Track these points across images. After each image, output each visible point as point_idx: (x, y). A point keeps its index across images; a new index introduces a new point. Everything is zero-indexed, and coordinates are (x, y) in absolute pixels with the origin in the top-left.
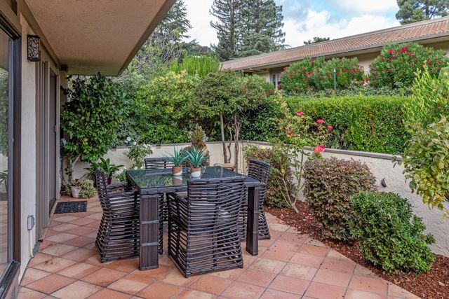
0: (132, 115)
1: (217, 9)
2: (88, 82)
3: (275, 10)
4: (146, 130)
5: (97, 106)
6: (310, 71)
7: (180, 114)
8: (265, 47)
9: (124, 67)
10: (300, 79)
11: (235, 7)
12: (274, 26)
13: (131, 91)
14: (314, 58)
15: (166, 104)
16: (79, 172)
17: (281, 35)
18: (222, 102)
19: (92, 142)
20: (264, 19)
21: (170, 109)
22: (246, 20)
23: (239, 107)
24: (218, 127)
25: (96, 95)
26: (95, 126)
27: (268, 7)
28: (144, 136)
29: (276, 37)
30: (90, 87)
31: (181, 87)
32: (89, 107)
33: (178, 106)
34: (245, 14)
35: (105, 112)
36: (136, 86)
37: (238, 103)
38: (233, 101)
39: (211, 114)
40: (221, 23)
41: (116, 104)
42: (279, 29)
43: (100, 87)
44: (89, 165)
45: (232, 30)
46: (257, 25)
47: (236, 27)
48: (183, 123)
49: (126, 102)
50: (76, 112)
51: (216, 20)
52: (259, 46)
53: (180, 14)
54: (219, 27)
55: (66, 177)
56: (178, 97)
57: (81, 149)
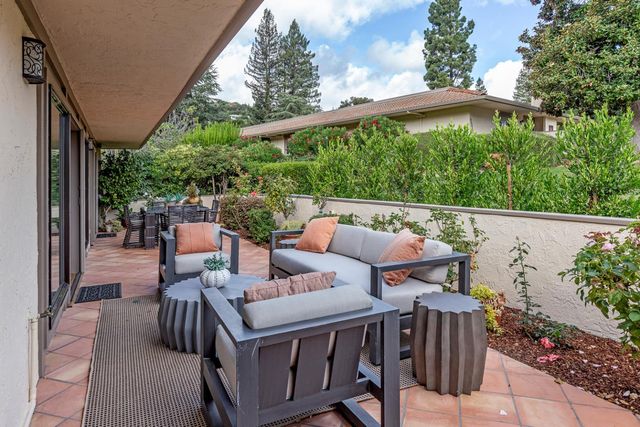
0: (149, 177)
1: (252, 68)
2: (117, 156)
3: (311, 69)
4: (160, 188)
5: (123, 172)
6: (310, 138)
7: (185, 176)
8: (298, 110)
9: (144, 142)
10: (301, 145)
11: (271, 67)
12: (310, 86)
13: (149, 160)
14: (315, 127)
15: (174, 169)
16: (111, 216)
17: (317, 95)
18: (212, 167)
19: (120, 196)
20: (300, 79)
21: (178, 173)
22: (282, 79)
23: (223, 171)
24: (211, 184)
25: (122, 165)
26: (122, 186)
27: (304, 67)
28: (158, 192)
29: (312, 97)
30: (118, 159)
31: (186, 157)
32: (118, 172)
33: (183, 170)
34: (281, 73)
35: (129, 176)
36: (152, 156)
37: (223, 167)
38: (219, 166)
39: (205, 175)
40: (256, 82)
41: (137, 170)
42: (315, 89)
43: (126, 159)
44: (117, 212)
45: (267, 89)
46: (293, 85)
47: (271, 87)
48: (187, 182)
49: (144, 169)
50: (109, 177)
51: (251, 80)
52: (291, 108)
53: (211, 77)
54: (254, 87)
55: (102, 220)
56: (184, 164)
57: (112, 202)
